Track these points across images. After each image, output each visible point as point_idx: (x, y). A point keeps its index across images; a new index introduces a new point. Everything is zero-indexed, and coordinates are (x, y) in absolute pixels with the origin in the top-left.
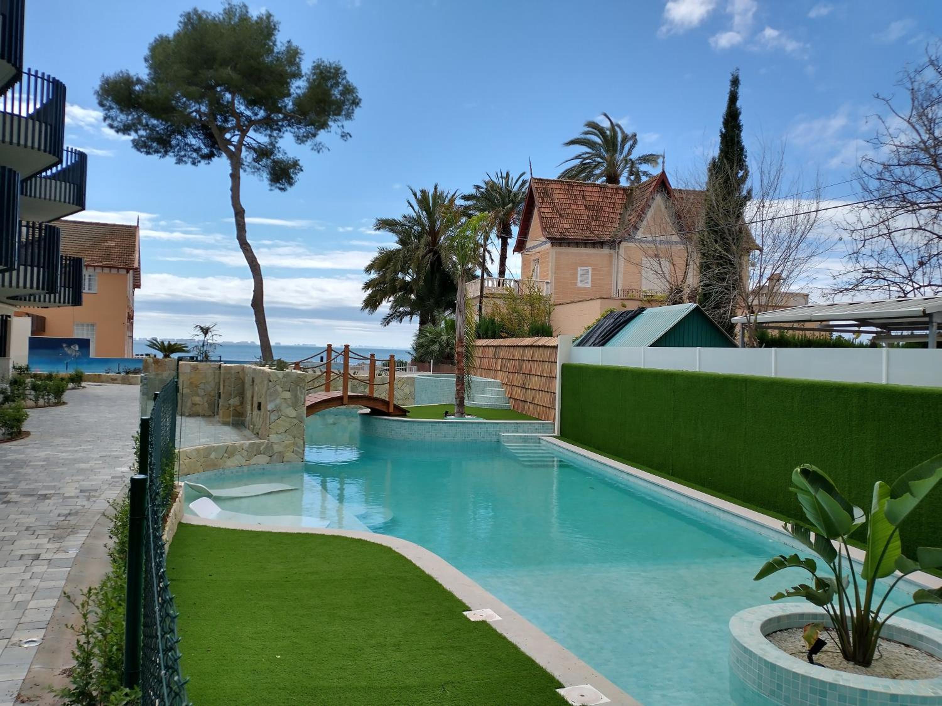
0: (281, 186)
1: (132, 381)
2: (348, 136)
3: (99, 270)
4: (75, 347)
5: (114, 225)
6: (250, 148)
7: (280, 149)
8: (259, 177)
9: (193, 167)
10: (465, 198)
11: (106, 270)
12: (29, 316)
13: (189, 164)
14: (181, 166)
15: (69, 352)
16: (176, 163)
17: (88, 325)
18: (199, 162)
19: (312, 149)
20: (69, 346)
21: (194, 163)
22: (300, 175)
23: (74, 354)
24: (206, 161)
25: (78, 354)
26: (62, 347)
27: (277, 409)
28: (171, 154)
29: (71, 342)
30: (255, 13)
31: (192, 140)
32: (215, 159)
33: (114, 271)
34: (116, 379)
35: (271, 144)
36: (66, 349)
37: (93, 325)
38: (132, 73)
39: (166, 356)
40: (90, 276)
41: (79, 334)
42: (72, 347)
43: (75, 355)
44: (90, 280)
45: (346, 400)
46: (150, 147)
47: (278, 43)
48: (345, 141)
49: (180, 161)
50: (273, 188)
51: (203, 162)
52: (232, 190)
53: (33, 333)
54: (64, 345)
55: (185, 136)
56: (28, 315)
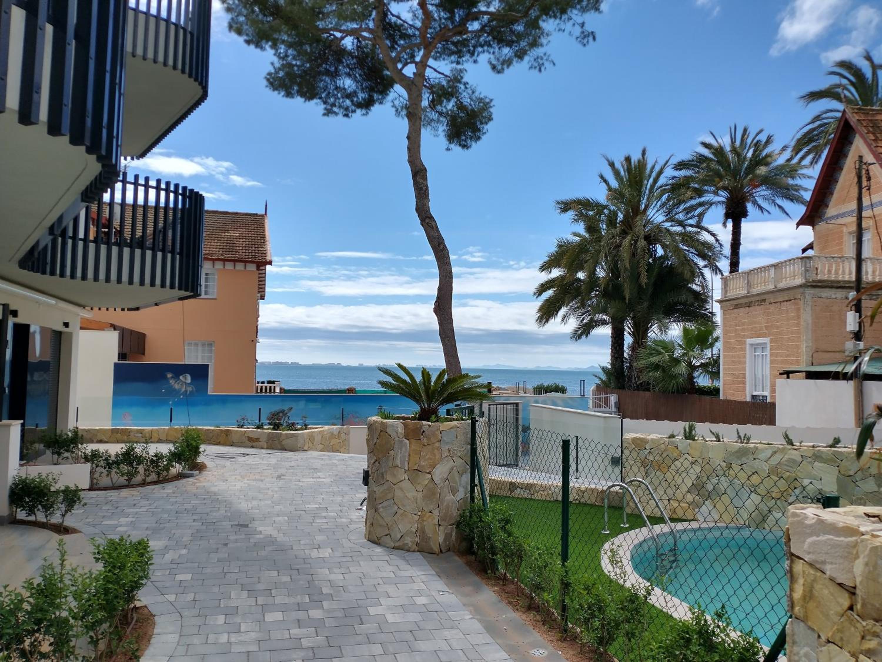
0: (466, 142)
1: (286, 442)
2: (591, 38)
3: (219, 265)
4: (186, 379)
5: (236, 214)
7: (467, 86)
8: (432, 132)
9: (345, 119)
10: (681, 165)
11: (229, 266)
12: (115, 329)
13: (340, 116)
14: (332, 118)
15: (177, 386)
16: (324, 115)
17: (203, 345)
18: (354, 111)
19: (531, 68)
20: (176, 376)
21: (346, 115)
22: (489, 127)
23: (183, 390)
24: (364, 111)
25: (190, 389)
26: (165, 377)
28: (317, 100)
31: (345, 83)
32: (376, 108)
33: (240, 266)
34: (257, 440)
36: (172, 382)
37: (210, 345)
40: (207, 274)
41: (192, 357)
42: (181, 377)
43: (186, 391)
44: (207, 280)
46: (291, 88)
48: (585, 45)
49: (328, 111)
50: (452, 146)
51: (359, 111)
52: (408, 138)
53: (122, 356)
54: (169, 375)
55: (335, 77)
56: (114, 327)
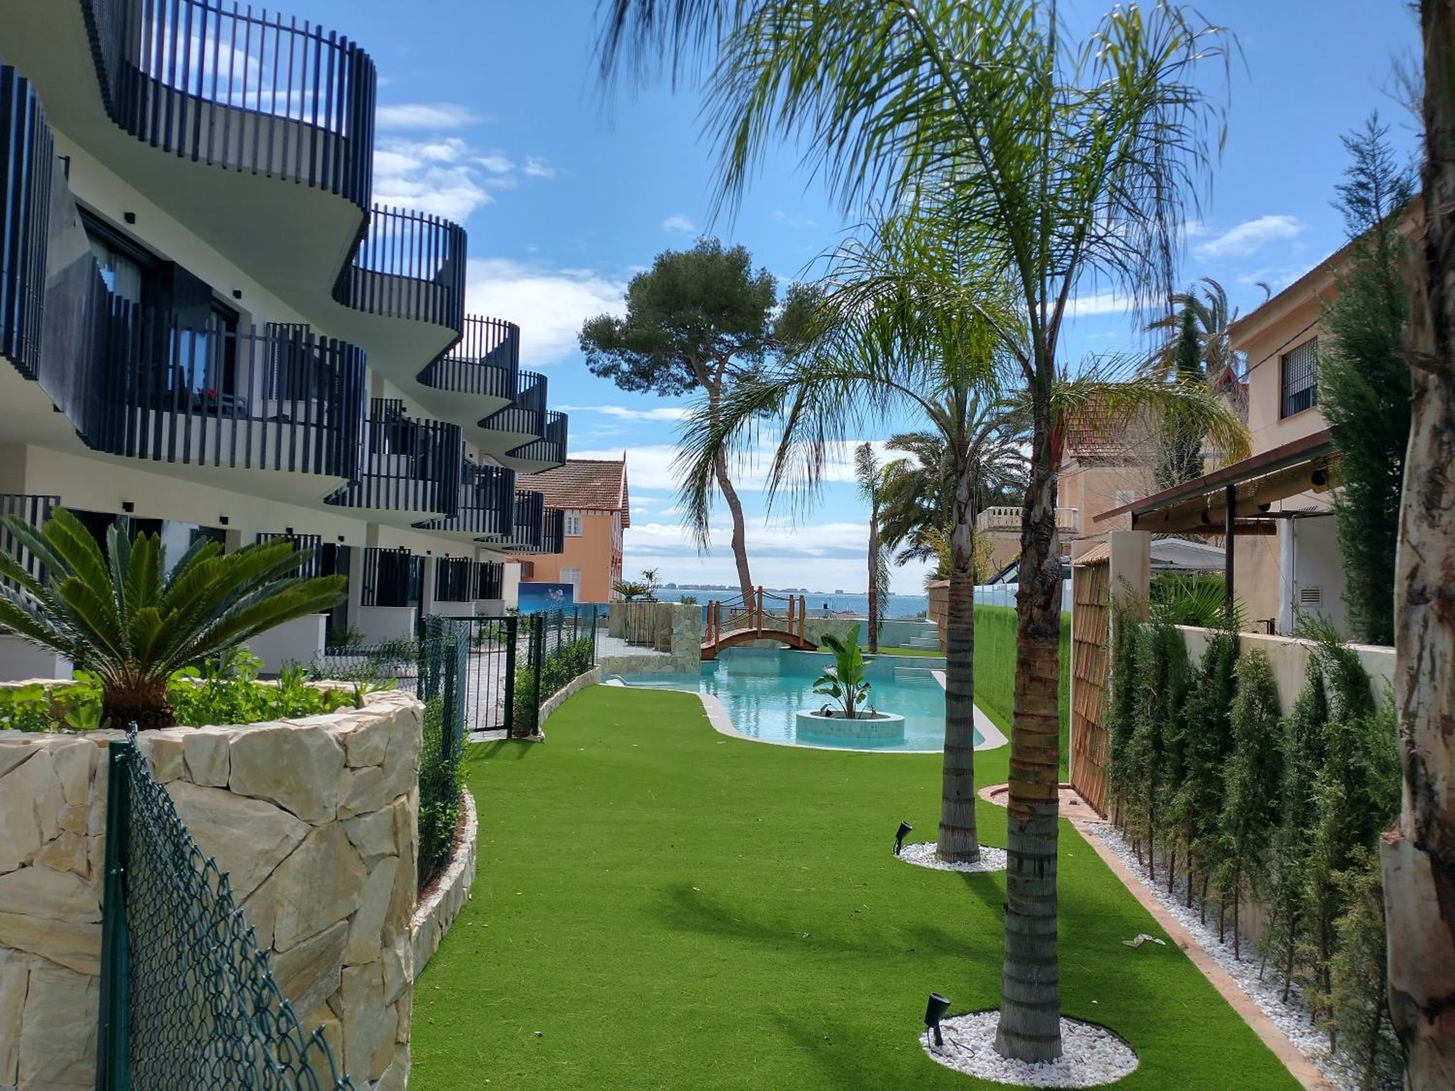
0: (765, 413)
3: (584, 512)
4: (559, 592)
6: (732, 374)
9: (676, 398)
11: (591, 513)
12: (519, 562)
13: (673, 395)
14: (665, 398)
15: (554, 597)
16: (659, 396)
17: (572, 571)
18: (682, 392)
20: (554, 591)
21: (676, 394)
23: (558, 599)
24: (689, 391)
25: (561, 598)
26: (548, 592)
27: (680, 633)
28: (654, 387)
29: (556, 587)
30: (726, 246)
31: (674, 370)
32: (696, 389)
33: (598, 513)
35: (756, 368)
36: (551, 594)
37: (578, 570)
38: (612, 316)
39: (629, 598)
40: (575, 519)
41: (564, 578)
42: (557, 592)
44: (575, 523)
45: (759, 635)
46: (633, 382)
47: (753, 272)
49: (663, 392)
51: (686, 392)
53: (522, 578)
54: (550, 590)
55: (668, 367)
